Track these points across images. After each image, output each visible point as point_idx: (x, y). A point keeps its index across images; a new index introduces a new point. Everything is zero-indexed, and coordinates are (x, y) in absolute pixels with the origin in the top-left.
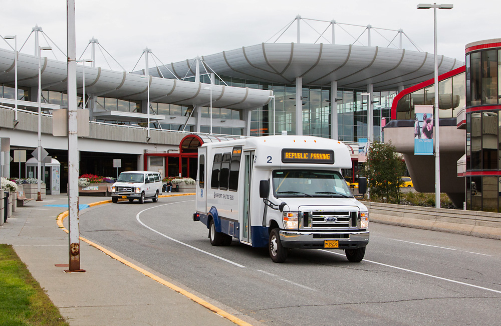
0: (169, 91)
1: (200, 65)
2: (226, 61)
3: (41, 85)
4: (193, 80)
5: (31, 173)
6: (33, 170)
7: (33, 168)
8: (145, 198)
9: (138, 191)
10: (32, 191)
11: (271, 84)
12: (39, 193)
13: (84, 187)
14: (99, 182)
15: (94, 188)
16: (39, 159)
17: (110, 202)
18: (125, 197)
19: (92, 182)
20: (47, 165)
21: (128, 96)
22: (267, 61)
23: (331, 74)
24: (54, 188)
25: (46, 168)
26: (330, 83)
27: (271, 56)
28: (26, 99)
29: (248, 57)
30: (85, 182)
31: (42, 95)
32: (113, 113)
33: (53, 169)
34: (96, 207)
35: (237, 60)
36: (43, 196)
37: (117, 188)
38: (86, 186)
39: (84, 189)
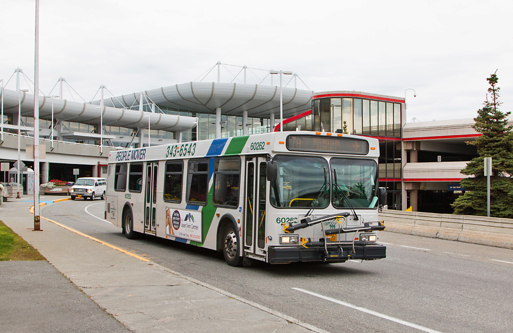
0: (119, 118)
1: (144, 98)
2: (164, 95)
3: (21, 113)
4: (137, 109)
5: (12, 178)
6: (14, 177)
7: (14, 175)
8: (95, 197)
9: (89, 192)
10: (13, 191)
11: (198, 112)
12: (18, 193)
13: (51, 189)
14: (63, 185)
15: (59, 190)
16: (19, 168)
17: (69, 199)
18: (81, 195)
19: (57, 185)
20: (24, 173)
21: (87, 121)
22: (194, 95)
23: (242, 106)
24: (30, 189)
25: (24, 174)
26: (242, 112)
27: (197, 92)
28: (9, 123)
29: (180, 92)
30: (52, 185)
31: (21, 120)
32: (76, 134)
33: (28, 175)
34: (59, 202)
35: (172, 95)
36: (21, 195)
37: (75, 189)
38: (53, 188)
39: (52, 190)
